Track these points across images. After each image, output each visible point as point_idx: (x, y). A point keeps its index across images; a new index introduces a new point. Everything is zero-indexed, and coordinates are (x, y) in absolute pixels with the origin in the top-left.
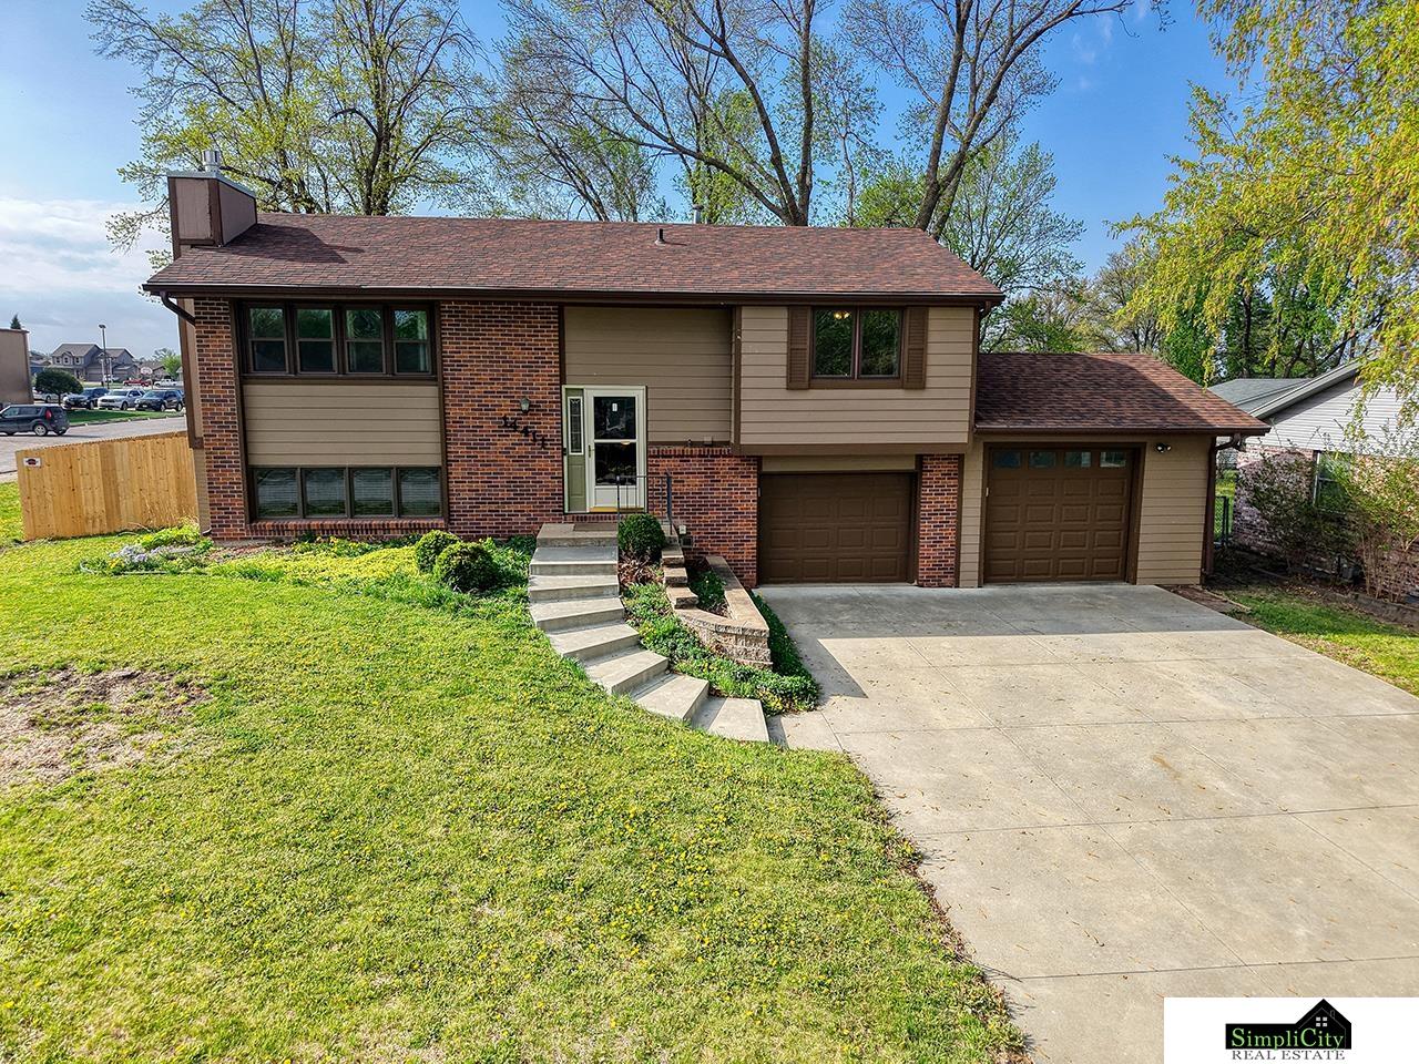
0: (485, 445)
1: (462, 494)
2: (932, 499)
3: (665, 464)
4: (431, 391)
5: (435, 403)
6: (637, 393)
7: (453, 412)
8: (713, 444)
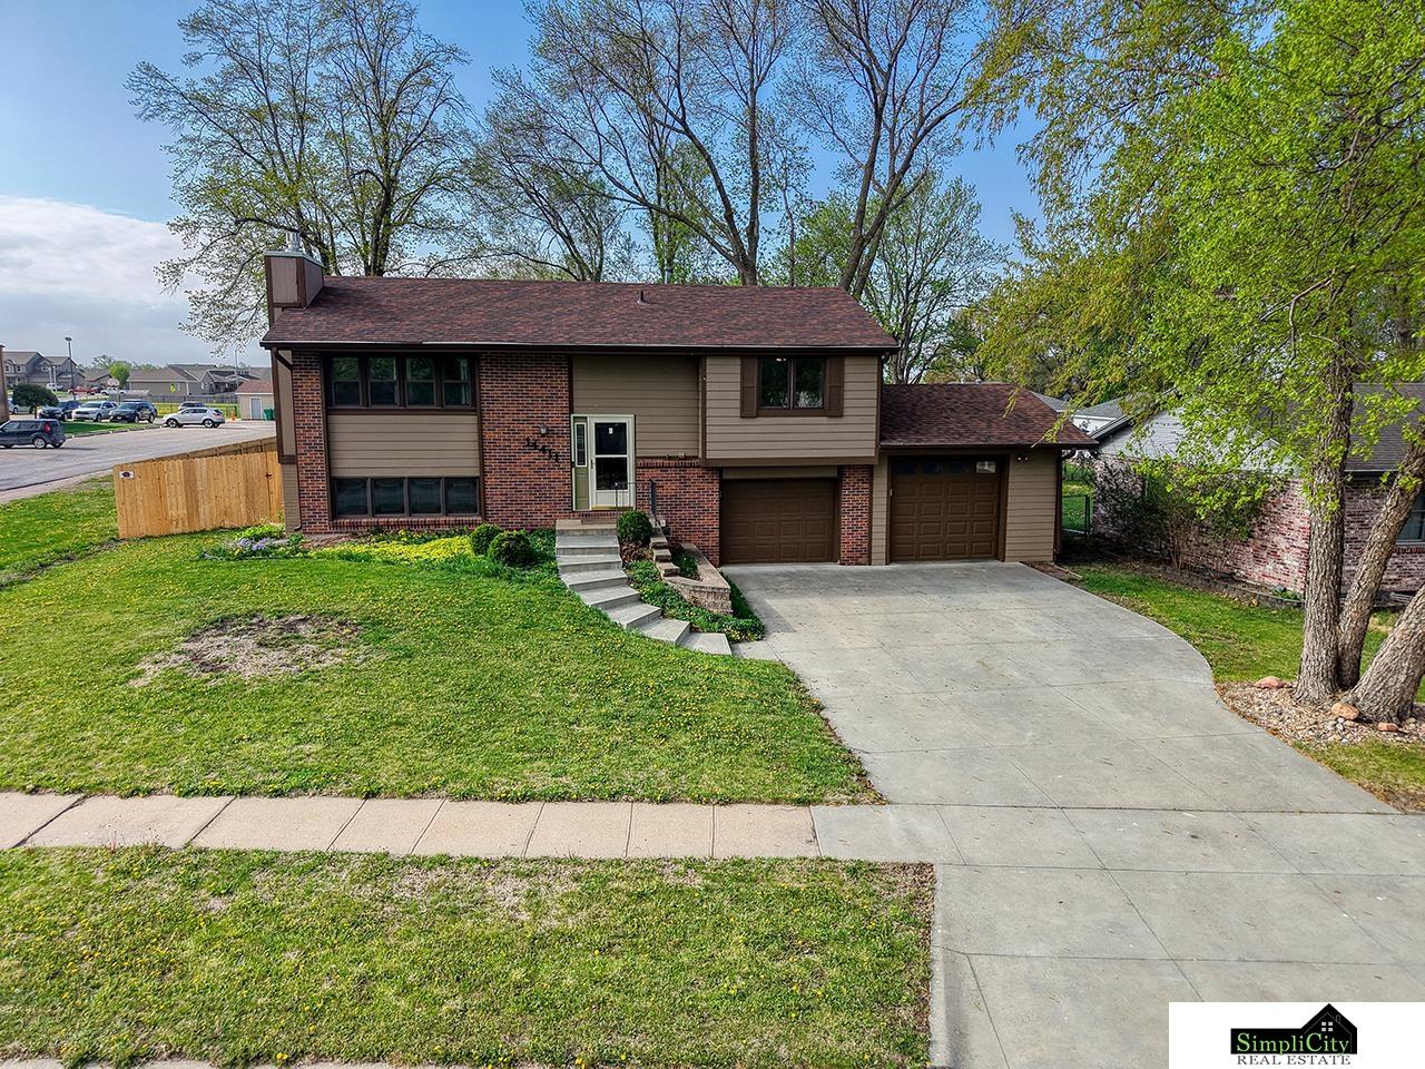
0: (512, 460)
1: (494, 497)
2: (851, 497)
3: (649, 474)
4: (472, 419)
5: (475, 428)
6: (628, 420)
7: (488, 435)
8: (686, 458)
